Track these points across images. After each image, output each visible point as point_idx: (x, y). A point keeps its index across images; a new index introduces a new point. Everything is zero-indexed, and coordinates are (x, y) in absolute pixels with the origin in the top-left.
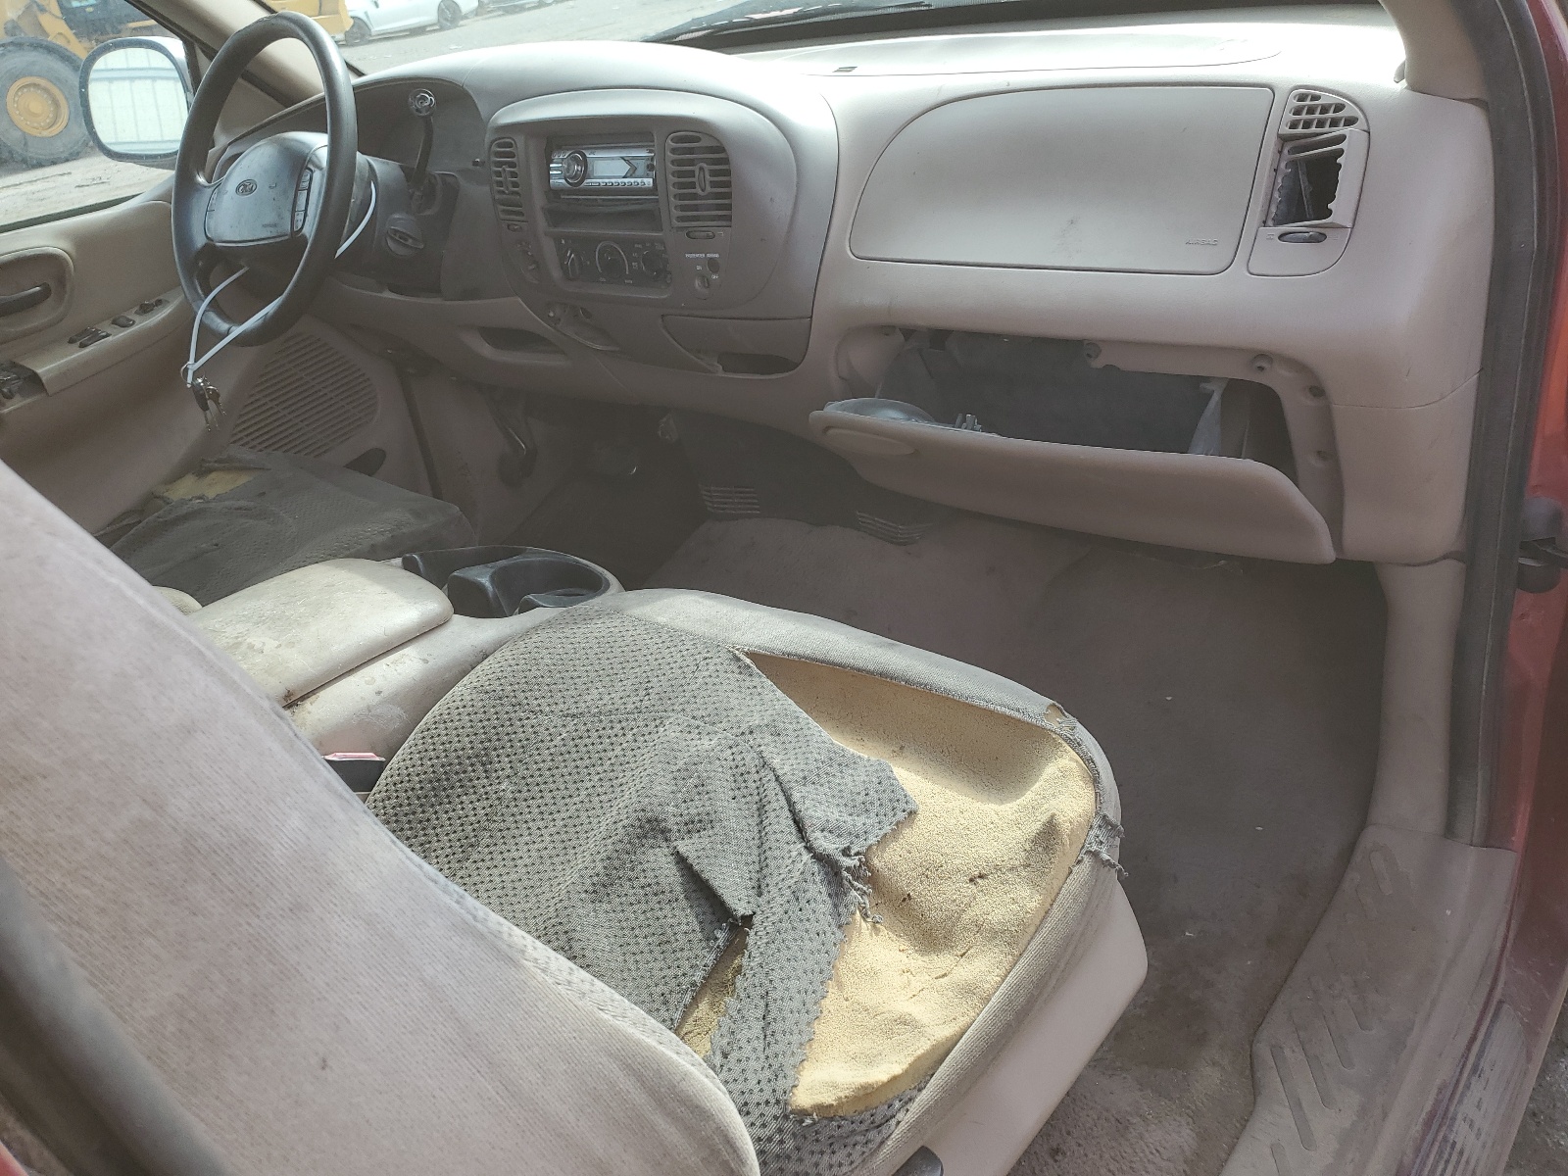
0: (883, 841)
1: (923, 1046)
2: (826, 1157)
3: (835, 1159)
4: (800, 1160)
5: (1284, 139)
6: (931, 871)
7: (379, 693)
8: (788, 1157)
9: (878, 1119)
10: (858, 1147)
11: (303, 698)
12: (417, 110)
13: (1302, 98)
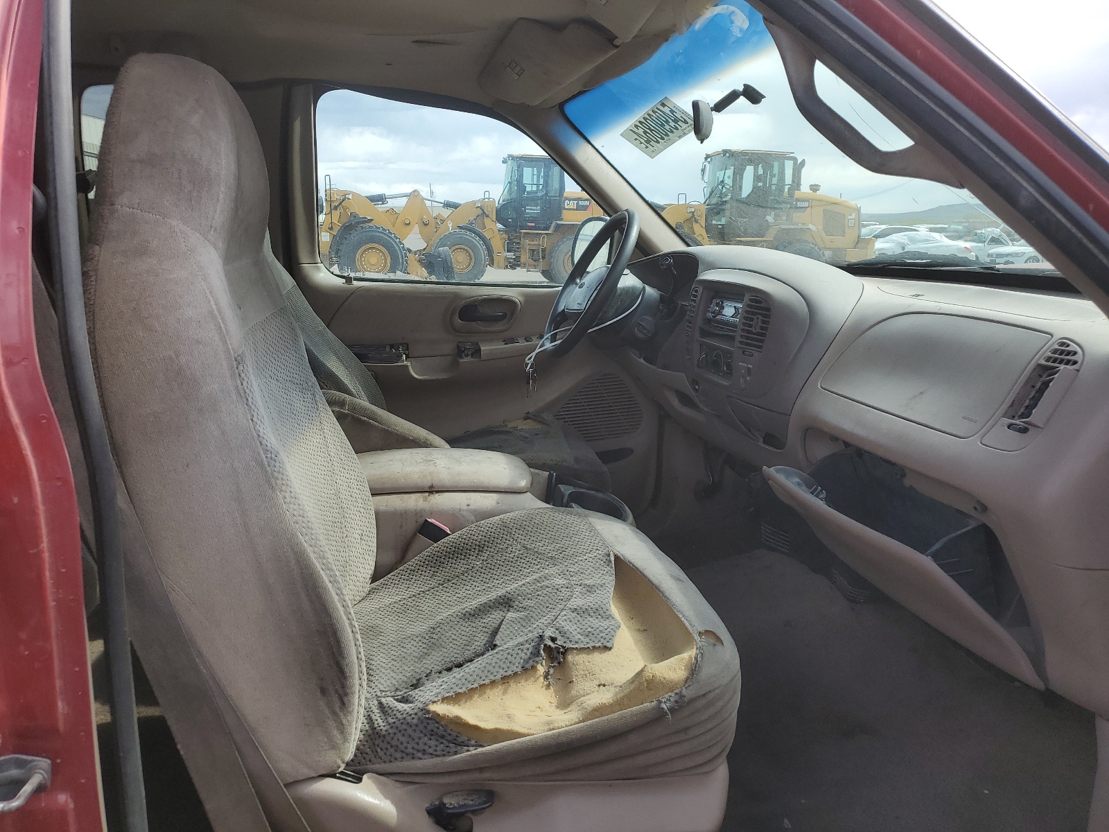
0: (581, 650)
1: (504, 725)
2: (426, 739)
3: (429, 742)
4: (415, 730)
5: (1039, 365)
6: (589, 674)
7: (468, 505)
8: (411, 726)
9: (460, 740)
10: (442, 745)
11: (437, 492)
12: (662, 264)
13: (1062, 344)
